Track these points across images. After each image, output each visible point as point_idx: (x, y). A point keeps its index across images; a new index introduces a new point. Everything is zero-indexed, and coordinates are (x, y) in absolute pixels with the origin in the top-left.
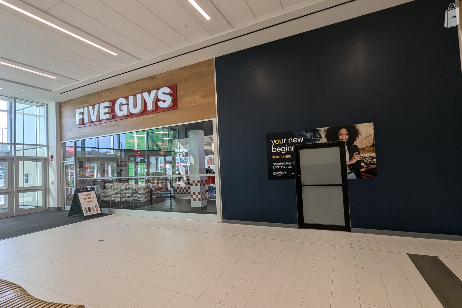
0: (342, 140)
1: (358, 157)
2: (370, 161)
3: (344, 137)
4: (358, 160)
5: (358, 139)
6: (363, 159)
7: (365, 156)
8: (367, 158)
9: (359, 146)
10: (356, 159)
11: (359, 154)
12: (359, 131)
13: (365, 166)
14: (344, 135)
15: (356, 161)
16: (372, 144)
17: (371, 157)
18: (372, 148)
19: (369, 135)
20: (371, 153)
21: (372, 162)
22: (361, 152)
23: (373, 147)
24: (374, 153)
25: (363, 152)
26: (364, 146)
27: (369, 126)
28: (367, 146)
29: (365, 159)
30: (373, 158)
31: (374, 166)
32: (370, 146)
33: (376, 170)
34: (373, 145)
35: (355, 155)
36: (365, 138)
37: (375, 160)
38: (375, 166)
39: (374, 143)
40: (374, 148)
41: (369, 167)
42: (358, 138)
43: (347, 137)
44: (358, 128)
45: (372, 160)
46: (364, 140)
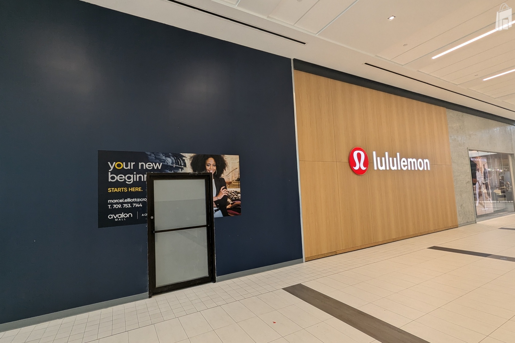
0: (209, 171)
1: (225, 192)
3: (212, 168)
4: (225, 196)
5: (225, 172)
6: (229, 194)
7: (231, 191)
8: (233, 194)
9: (226, 180)
10: (222, 194)
11: (226, 188)
12: (226, 163)
13: (231, 202)
14: (212, 165)
15: (222, 196)
17: (236, 192)
18: (237, 182)
19: (235, 169)
20: (237, 188)
21: (237, 198)
22: (228, 186)
24: (239, 188)
25: (229, 187)
26: (231, 181)
27: (235, 159)
28: (233, 181)
29: (231, 195)
30: (238, 193)
31: (238, 201)
32: (236, 180)
33: (240, 206)
34: (238, 180)
35: (222, 190)
36: (232, 171)
37: (239, 195)
38: (240, 201)
39: (239, 177)
40: (239, 182)
41: (235, 202)
42: (225, 170)
43: (215, 168)
44: (226, 159)
45: (237, 195)
46: (231, 173)
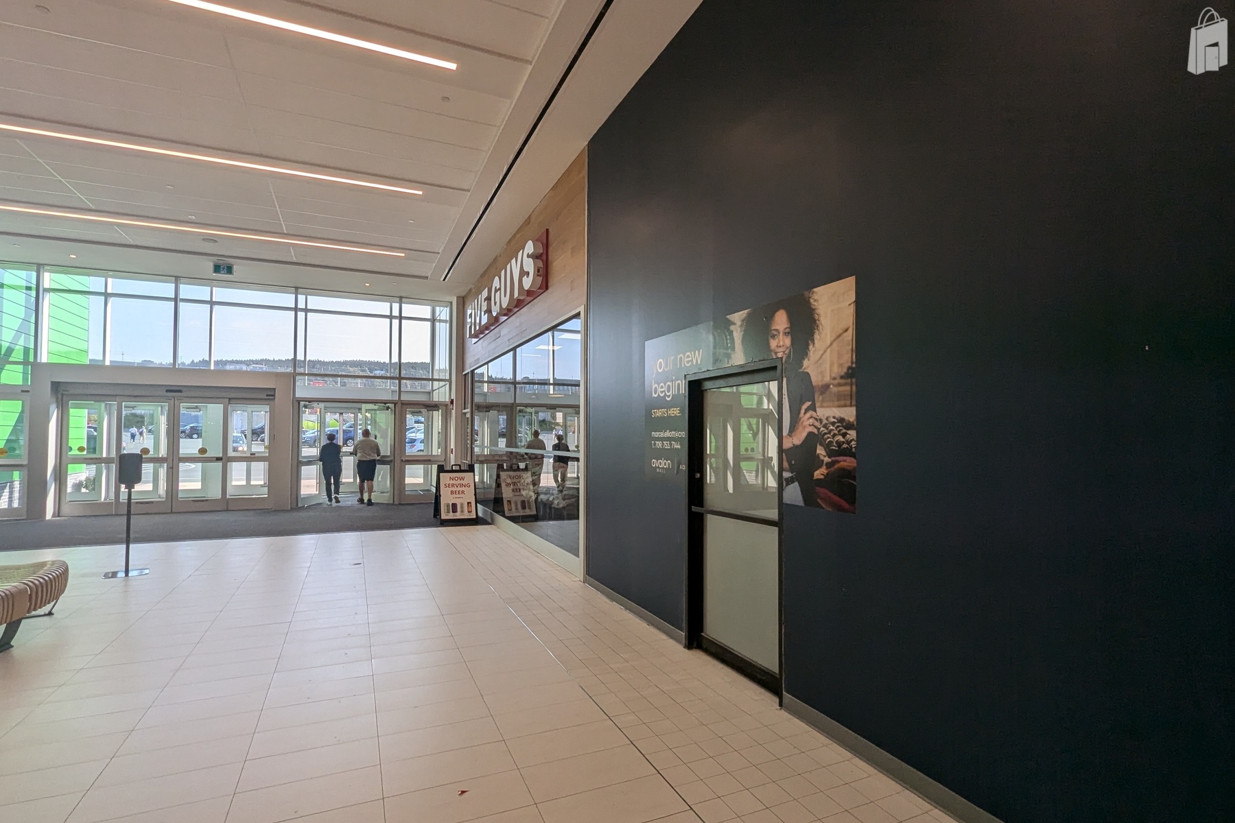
0: (776, 353)
1: (811, 420)
2: (840, 438)
3: (781, 343)
4: (810, 434)
5: (813, 349)
6: (822, 429)
8: (832, 427)
10: (804, 427)
11: (813, 408)
12: (816, 317)
13: (827, 459)
14: (781, 334)
15: (804, 434)
16: (849, 368)
17: (841, 420)
18: (845, 384)
19: (841, 332)
20: (845, 406)
21: (845, 446)
23: (849, 381)
24: (851, 406)
26: (827, 379)
27: (843, 294)
28: (835, 379)
29: (826, 431)
30: (849, 426)
31: (848, 459)
32: (842, 377)
33: (854, 478)
34: (851, 374)
36: (831, 344)
37: (852, 434)
38: (853, 459)
39: (852, 363)
40: (851, 385)
41: (838, 462)
42: (814, 344)
43: (788, 341)
45: (844, 435)
46: (829, 350)
